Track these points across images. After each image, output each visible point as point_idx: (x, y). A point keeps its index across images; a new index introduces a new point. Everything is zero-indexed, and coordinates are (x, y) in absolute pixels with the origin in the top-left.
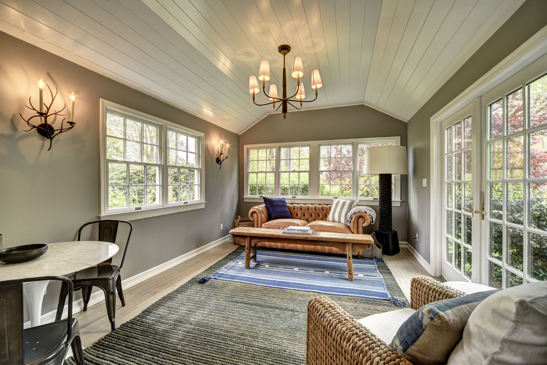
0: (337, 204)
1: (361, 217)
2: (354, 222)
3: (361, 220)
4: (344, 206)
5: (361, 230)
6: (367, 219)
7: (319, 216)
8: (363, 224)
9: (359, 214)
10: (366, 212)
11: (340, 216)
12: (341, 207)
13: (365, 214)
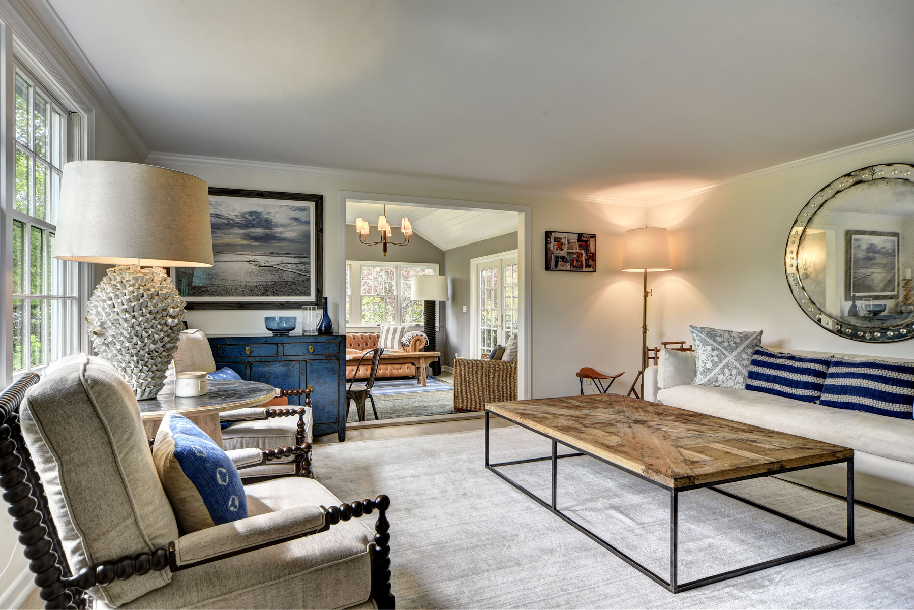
0: (388, 330)
1: (419, 340)
2: (412, 345)
3: (418, 343)
4: (396, 332)
5: (418, 350)
6: (423, 341)
7: (367, 344)
8: (419, 346)
9: (416, 338)
10: (422, 336)
11: (394, 342)
12: (393, 333)
13: (422, 337)
